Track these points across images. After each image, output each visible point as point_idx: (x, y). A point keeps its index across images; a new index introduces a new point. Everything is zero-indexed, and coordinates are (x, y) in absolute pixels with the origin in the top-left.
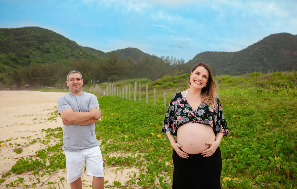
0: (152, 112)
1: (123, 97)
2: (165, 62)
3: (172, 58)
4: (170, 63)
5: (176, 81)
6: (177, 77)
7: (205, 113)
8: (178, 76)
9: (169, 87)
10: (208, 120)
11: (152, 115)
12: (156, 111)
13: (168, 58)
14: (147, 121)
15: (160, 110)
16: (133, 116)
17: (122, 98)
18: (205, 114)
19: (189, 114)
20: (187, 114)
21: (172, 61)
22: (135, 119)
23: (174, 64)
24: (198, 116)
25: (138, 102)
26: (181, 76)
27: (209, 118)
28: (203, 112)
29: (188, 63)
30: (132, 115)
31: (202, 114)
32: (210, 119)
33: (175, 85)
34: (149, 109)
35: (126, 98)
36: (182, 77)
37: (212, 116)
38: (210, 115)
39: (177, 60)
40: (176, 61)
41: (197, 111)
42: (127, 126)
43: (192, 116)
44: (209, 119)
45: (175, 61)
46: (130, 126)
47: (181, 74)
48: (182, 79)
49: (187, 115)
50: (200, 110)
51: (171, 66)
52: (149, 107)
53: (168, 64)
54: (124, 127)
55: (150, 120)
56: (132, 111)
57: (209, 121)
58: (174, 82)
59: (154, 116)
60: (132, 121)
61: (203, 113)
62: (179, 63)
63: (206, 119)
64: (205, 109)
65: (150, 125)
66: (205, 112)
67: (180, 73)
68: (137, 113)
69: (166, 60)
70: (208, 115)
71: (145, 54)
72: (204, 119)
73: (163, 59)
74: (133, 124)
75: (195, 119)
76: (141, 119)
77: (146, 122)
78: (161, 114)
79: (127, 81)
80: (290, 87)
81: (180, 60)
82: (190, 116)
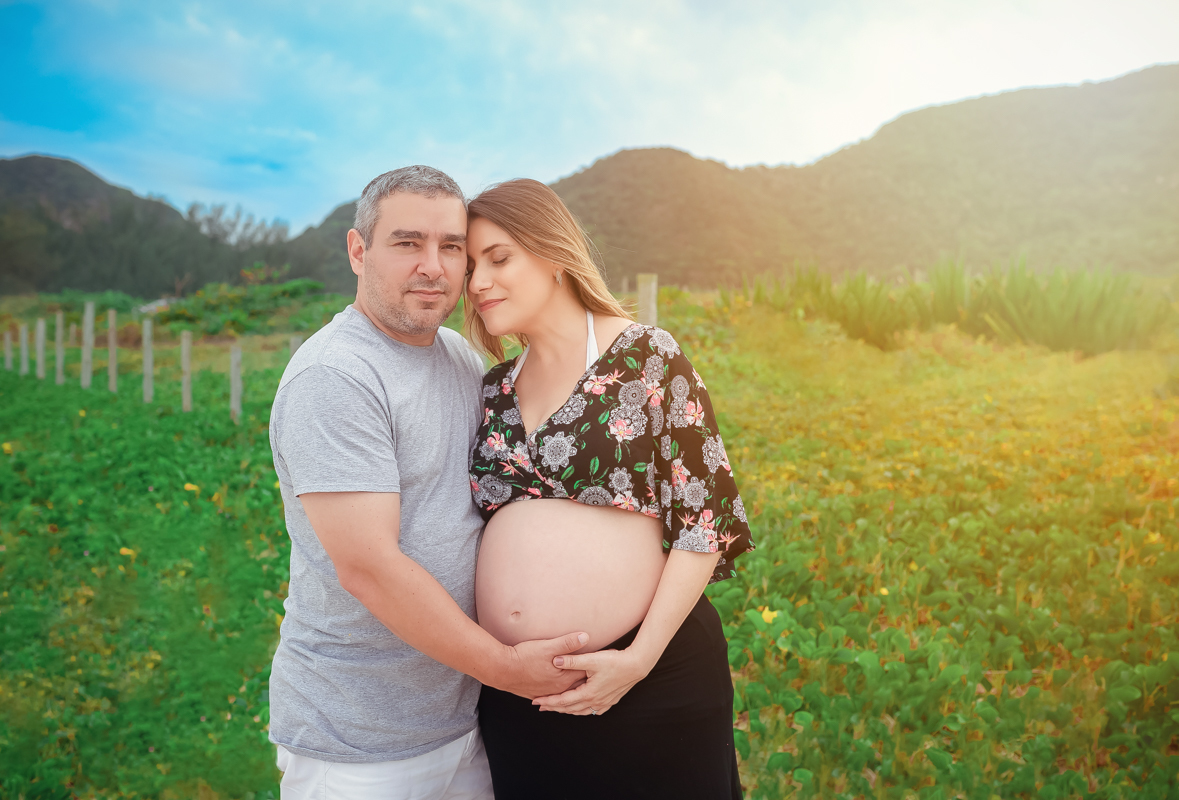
0: (180, 433)
1: (25, 369)
2: (205, 229)
3: (238, 214)
4: (226, 234)
5: (258, 307)
6: (262, 292)
7: (575, 452)
8: (268, 288)
9: (231, 332)
10: (604, 492)
11: (184, 446)
12: (197, 432)
13: (219, 211)
14: (169, 473)
15: (217, 425)
16: (94, 455)
17: (17, 377)
18: (579, 462)
19: (507, 462)
20: (497, 461)
21: (234, 225)
22: (108, 468)
23: (241, 241)
24: (547, 472)
25: (103, 394)
26: (279, 288)
27: (607, 480)
28: (569, 446)
29: (300, 239)
30: (92, 449)
31: (563, 460)
32: (614, 483)
33: (256, 323)
34: (168, 423)
35: (41, 373)
36: (284, 293)
37: (628, 464)
38: (609, 464)
39: (257, 221)
40: (250, 231)
41: (538, 446)
42: (74, 499)
43: (520, 469)
44: (606, 486)
45: (247, 226)
46: (89, 499)
47: (281, 281)
48: (283, 301)
49: (498, 464)
50: (549, 441)
51: (229, 247)
52: (162, 416)
53: (216, 240)
54: (58, 502)
55: (181, 473)
56: (89, 433)
57: (609, 496)
58: (253, 314)
59: (197, 452)
60: (93, 475)
61: (567, 455)
62: (266, 236)
63: (587, 490)
64: (578, 431)
65: (187, 492)
66: (579, 448)
67: (276, 274)
68: (112, 441)
69: (210, 221)
70: (595, 464)
71: (113, 191)
72: (575, 486)
73: (200, 216)
74: (104, 490)
75: (536, 486)
76: (135, 467)
77: (163, 480)
78: (224, 444)
79: (28, 301)
80: (717, 343)
81: (269, 223)
82: (510, 470)
